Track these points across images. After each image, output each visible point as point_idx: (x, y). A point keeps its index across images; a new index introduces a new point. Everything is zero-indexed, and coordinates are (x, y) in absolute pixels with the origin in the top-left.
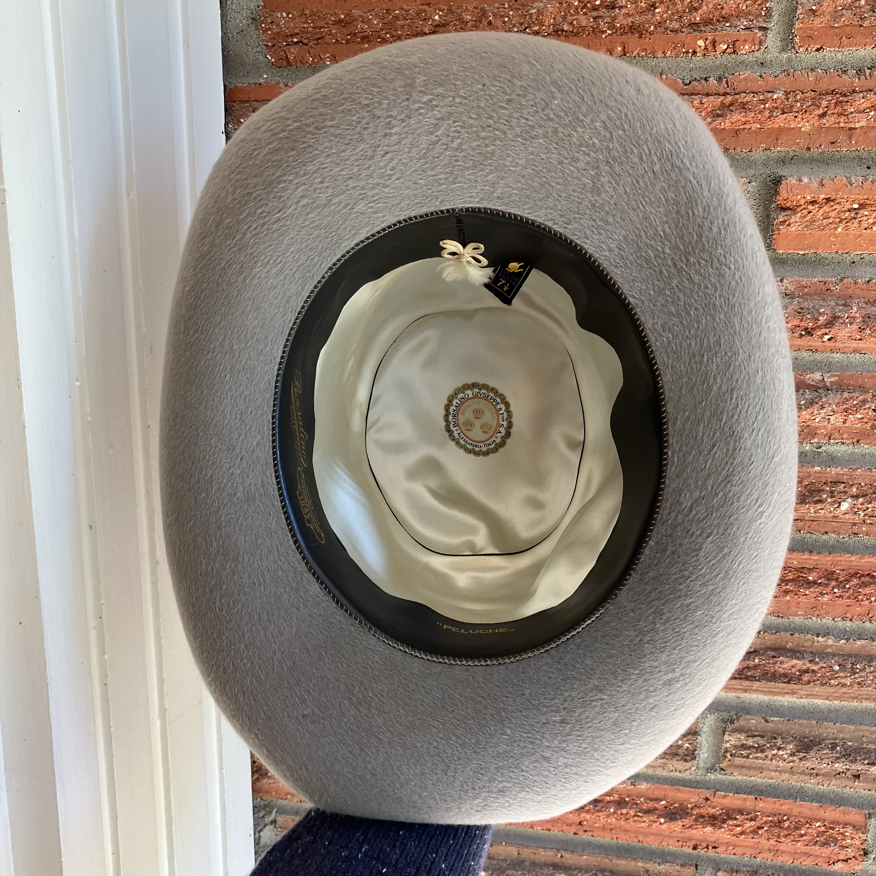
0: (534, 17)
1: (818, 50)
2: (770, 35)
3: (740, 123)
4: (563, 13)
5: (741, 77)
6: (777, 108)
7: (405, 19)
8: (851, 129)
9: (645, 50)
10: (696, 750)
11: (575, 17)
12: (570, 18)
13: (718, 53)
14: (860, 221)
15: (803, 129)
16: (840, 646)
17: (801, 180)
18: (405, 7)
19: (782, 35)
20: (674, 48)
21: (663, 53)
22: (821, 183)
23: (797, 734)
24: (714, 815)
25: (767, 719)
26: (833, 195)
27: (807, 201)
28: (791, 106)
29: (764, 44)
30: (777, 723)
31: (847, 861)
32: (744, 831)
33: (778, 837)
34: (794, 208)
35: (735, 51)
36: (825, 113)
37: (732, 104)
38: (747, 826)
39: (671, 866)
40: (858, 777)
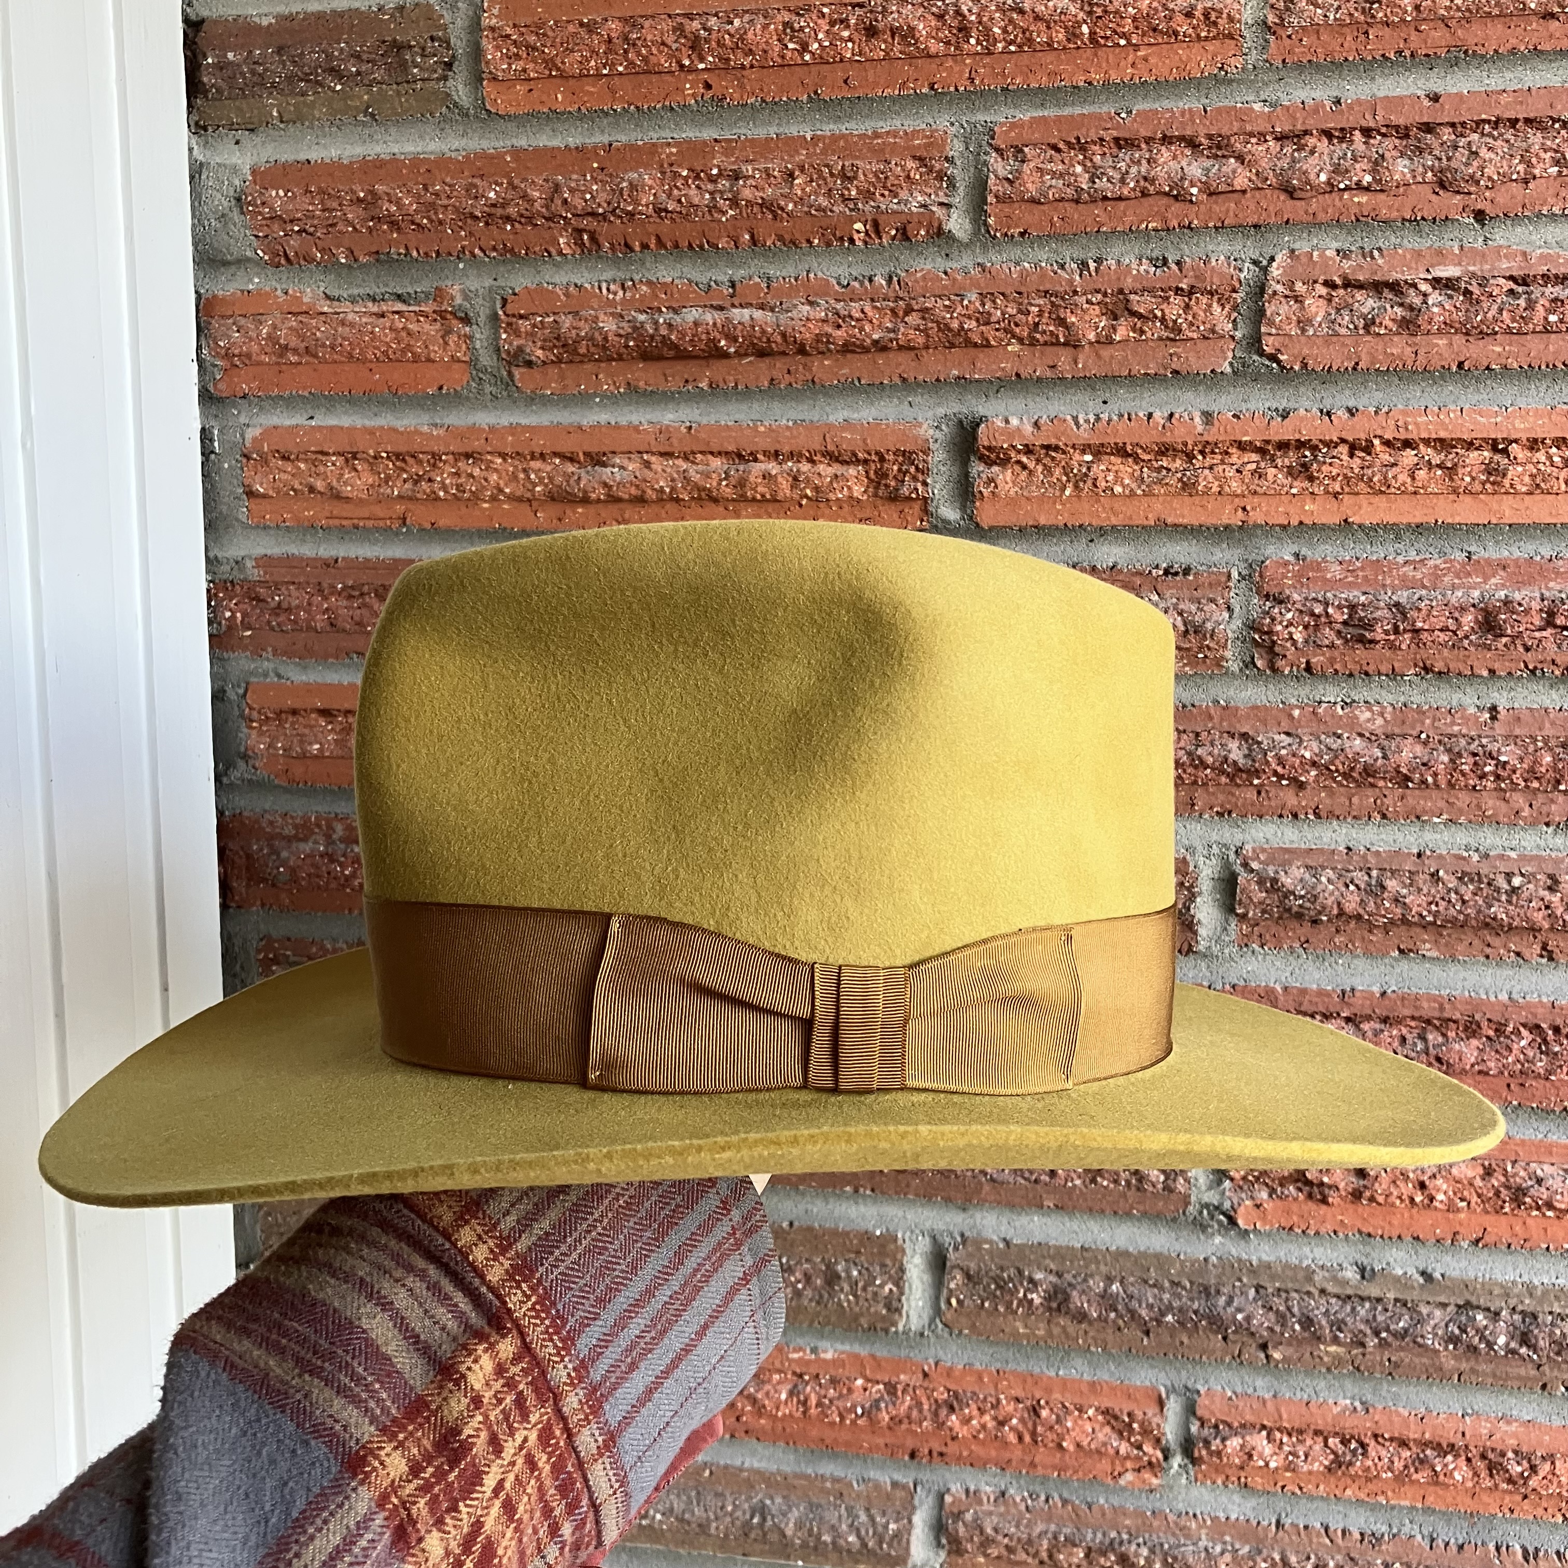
0: (626, 193)
1: (1022, 234)
2: (954, 214)
3: (921, 340)
4: (667, 187)
5: (919, 275)
6: (970, 318)
7: (449, 197)
8: (1075, 347)
9: (780, 238)
10: (902, 1294)
11: (683, 192)
12: (676, 192)
13: (885, 240)
14: (1095, 479)
15: (1009, 348)
17: (1007, 422)
18: (448, 180)
19: (971, 216)
20: (823, 234)
21: (809, 241)
22: (1036, 424)
23: (1052, 1266)
24: (936, 1401)
25: (1007, 1243)
26: (1053, 441)
27: (1019, 452)
28: (989, 314)
29: (946, 227)
30: (1021, 1247)
31: (1139, 1471)
32: (984, 1427)
33: (1034, 1434)
34: (1004, 462)
35: (908, 239)
36: (1036, 325)
37: (907, 313)
38: (987, 1418)
39: (877, 1486)
40: (1148, 1333)
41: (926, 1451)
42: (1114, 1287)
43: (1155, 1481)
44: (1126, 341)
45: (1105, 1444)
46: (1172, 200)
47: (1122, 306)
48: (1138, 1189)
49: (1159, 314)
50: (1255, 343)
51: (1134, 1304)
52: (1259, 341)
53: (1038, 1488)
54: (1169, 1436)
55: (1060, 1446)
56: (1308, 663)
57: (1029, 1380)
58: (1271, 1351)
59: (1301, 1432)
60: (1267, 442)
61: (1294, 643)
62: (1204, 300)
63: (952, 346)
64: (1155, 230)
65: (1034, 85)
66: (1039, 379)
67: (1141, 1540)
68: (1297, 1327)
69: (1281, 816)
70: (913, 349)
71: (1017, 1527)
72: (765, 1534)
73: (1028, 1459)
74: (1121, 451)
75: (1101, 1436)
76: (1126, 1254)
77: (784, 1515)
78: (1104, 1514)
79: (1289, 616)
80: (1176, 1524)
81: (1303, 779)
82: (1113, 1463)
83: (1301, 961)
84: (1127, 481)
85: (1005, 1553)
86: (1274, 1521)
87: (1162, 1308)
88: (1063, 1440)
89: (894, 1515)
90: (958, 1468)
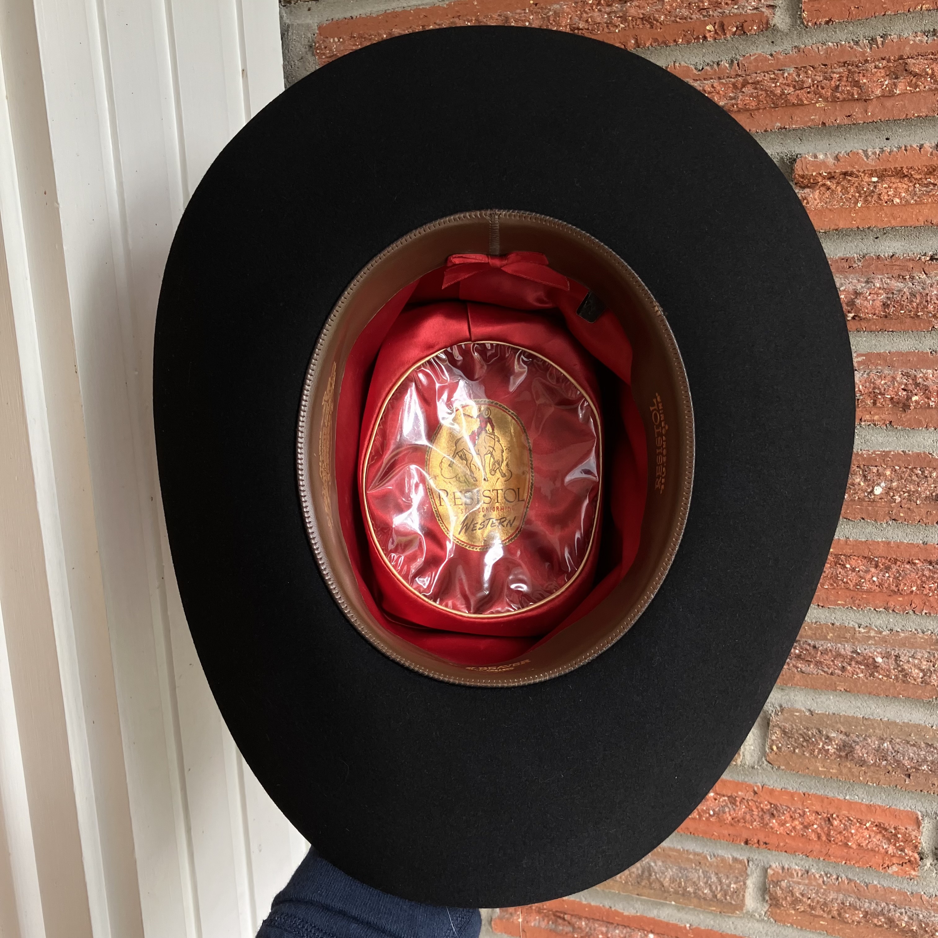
0: (552, 19)
1: (827, 23)
2: (778, 12)
3: (753, 104)
4: (579, 12)
5: (752, 58)
6: (788, 85)
8: (866, 101)
9: (656, 40)
11: (590, 15)
12: (585, 15)
13: (728, 36)
14: (880, 194)
15: (817, 105)
16: (883, 638)
17: (816, 157)
19: (790, 12)
20: (685, 35)
21: (675, 41)
22: (837, 158)
23: (842, 729)
24: (762, 810)
25: (811, 712)
26: (849, 169)
27: (824, 178)
28: (803, 82)
29: (772, 23)
30: (822, 716)
31: (902, 865)
32: (794, 828)
33: (828, 835)
34: (812, 185)
35: (744, 32)
36: (837, 87)
37: (743, 86)
38: (797, 823)
39: (723, 860)
40: (909, 776)
41: (756, 841)
42: (885, 745)
43: (913, 873)
44: (902, 94)
45: (878, 846)
47: (901, 68)
48: (904, 682)
49: (930, 72)
51: (899, 757)
53: (831, 870)
54: (924, 845)
55: (846, 845)
57: (826, 800)
63: (776, 106)
64: (928, 10)
66: (839, 126)
67: (903, 910)
70: (747, 110)
71: (817, 893)
72: (651, 884)
73: (825, 852)
74: (900, 174)
75: (874, 840)
76: (895, 723)
77: (663, 873)
78: (877, 891)
80: (928, 901)
82: (883, 859)
84: (903, 194)
85: (809, 910)
87: (920, 760)
88: (848, 841)
89: (734, 879)
90: (777, 852)
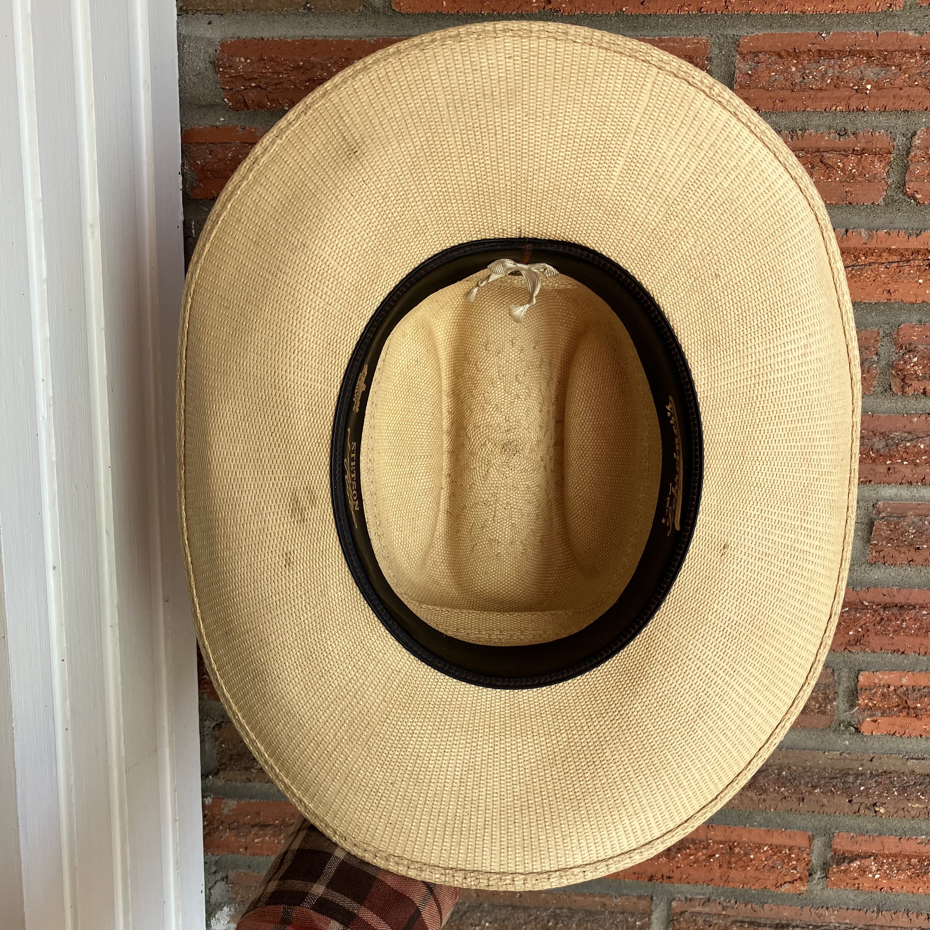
31: (792, 882)
32: (697, 859)
33: (729, 863)
38: (700, 854)
39: (628, 899)
40: (803, 799)
41: (660, 876)
42: (784, 773)
43: (803, 888)
45: (773, 867)
46: (855, 91)
47: (818, 159)
49: (841, 166)
50: (902, 185)
51: (797, 783)
52: (904, 185)
53: (729, 896)
54: (814, 861)
55: (745, 870)
56: (924, 389)
57: (728, 829)
58: (877, 809)
59: (895, 855)
60: (907, 250)
61: (918, 377)
62: (870, 158)
64: (841, 111)
65: (767, 12)
68: (896, 793)
69: (901, 483)
71: (718, 919)
73: (724, 879)
75: (770, 862)
78: (771, 910)
79: (916, 359)
80: (816, 914)
81: (918, 461)
82: (777, 879)
83: (907, 572)
86: (876, 909)
87: (814, 784)
88: (748, 866)
89: (639, 916)
90: (679, 885)
